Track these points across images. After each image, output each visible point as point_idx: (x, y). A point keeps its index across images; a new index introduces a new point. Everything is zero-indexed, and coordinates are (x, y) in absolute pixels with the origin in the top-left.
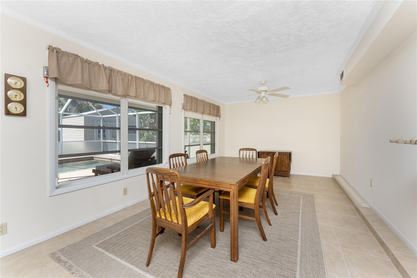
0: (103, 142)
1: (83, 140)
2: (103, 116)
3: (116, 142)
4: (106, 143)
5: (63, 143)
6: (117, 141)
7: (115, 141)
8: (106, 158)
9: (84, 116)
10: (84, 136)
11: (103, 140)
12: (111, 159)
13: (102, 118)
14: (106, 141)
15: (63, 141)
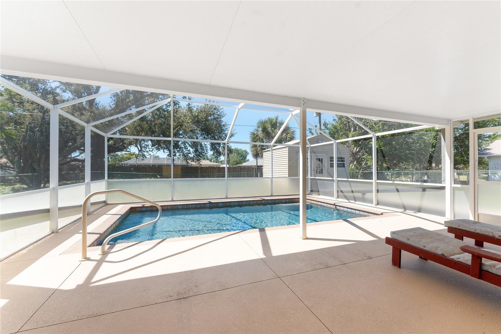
0: (311, 178)
1: (287, 175)
2: (312, 146)
3: (333, 180)
4: (315, 181)
5: (273, 179)
6: (334, 178)
7: (331, 178)
8: (326, 202)
9: (288, 148)
10: (288, 171)
11: (311, 176)
12: (334, 205)
13: (310, 148)
14: (316, 178)
15: (273, 177)
